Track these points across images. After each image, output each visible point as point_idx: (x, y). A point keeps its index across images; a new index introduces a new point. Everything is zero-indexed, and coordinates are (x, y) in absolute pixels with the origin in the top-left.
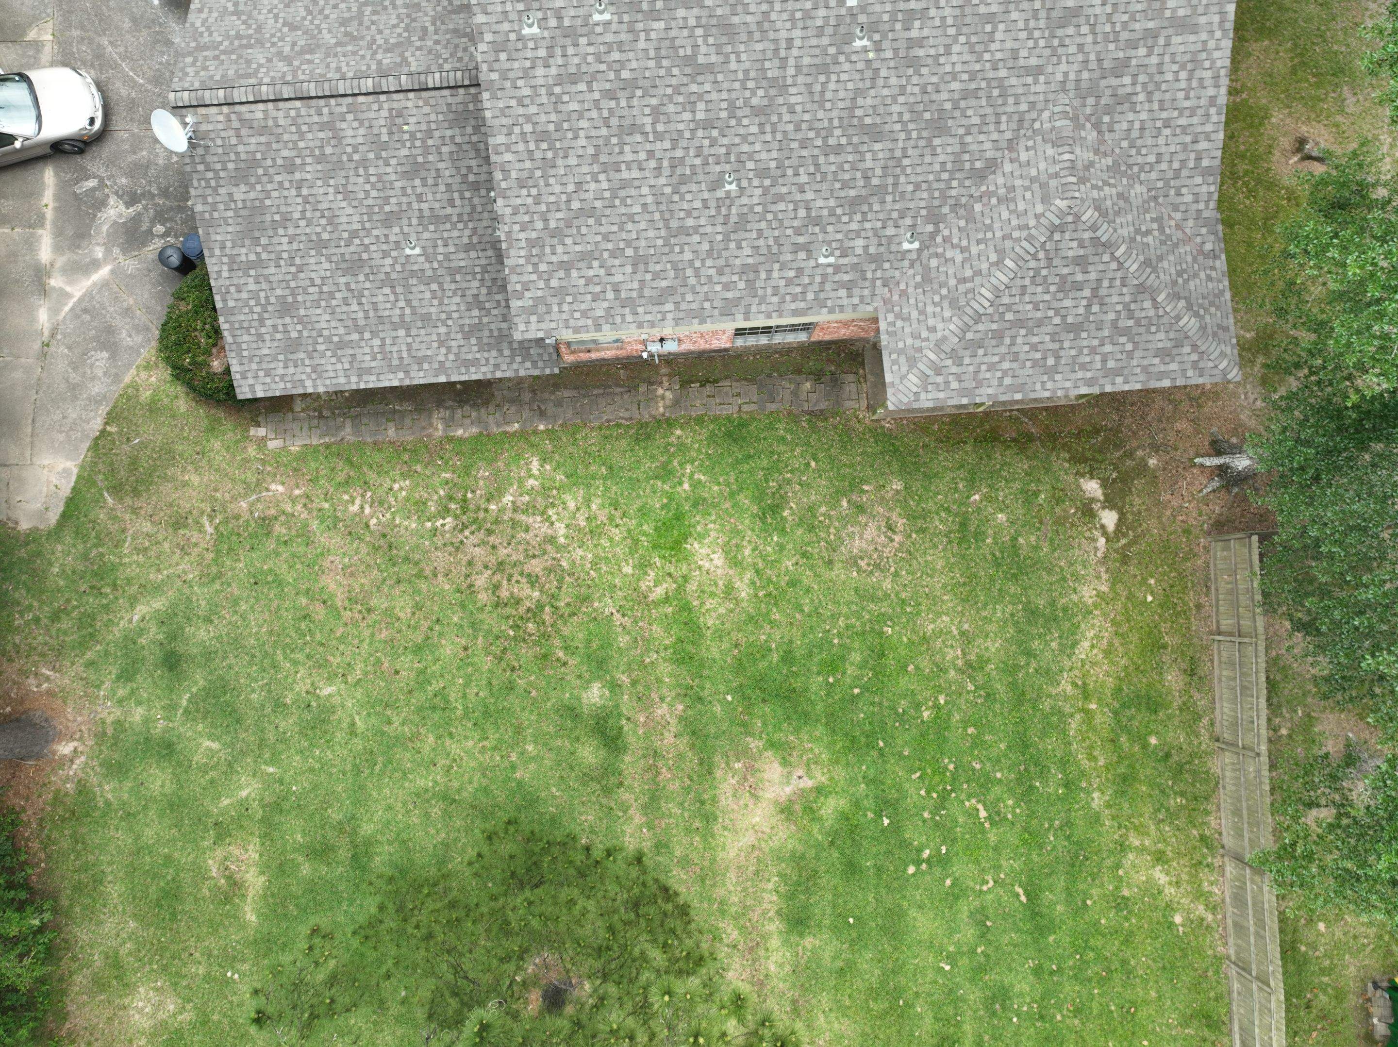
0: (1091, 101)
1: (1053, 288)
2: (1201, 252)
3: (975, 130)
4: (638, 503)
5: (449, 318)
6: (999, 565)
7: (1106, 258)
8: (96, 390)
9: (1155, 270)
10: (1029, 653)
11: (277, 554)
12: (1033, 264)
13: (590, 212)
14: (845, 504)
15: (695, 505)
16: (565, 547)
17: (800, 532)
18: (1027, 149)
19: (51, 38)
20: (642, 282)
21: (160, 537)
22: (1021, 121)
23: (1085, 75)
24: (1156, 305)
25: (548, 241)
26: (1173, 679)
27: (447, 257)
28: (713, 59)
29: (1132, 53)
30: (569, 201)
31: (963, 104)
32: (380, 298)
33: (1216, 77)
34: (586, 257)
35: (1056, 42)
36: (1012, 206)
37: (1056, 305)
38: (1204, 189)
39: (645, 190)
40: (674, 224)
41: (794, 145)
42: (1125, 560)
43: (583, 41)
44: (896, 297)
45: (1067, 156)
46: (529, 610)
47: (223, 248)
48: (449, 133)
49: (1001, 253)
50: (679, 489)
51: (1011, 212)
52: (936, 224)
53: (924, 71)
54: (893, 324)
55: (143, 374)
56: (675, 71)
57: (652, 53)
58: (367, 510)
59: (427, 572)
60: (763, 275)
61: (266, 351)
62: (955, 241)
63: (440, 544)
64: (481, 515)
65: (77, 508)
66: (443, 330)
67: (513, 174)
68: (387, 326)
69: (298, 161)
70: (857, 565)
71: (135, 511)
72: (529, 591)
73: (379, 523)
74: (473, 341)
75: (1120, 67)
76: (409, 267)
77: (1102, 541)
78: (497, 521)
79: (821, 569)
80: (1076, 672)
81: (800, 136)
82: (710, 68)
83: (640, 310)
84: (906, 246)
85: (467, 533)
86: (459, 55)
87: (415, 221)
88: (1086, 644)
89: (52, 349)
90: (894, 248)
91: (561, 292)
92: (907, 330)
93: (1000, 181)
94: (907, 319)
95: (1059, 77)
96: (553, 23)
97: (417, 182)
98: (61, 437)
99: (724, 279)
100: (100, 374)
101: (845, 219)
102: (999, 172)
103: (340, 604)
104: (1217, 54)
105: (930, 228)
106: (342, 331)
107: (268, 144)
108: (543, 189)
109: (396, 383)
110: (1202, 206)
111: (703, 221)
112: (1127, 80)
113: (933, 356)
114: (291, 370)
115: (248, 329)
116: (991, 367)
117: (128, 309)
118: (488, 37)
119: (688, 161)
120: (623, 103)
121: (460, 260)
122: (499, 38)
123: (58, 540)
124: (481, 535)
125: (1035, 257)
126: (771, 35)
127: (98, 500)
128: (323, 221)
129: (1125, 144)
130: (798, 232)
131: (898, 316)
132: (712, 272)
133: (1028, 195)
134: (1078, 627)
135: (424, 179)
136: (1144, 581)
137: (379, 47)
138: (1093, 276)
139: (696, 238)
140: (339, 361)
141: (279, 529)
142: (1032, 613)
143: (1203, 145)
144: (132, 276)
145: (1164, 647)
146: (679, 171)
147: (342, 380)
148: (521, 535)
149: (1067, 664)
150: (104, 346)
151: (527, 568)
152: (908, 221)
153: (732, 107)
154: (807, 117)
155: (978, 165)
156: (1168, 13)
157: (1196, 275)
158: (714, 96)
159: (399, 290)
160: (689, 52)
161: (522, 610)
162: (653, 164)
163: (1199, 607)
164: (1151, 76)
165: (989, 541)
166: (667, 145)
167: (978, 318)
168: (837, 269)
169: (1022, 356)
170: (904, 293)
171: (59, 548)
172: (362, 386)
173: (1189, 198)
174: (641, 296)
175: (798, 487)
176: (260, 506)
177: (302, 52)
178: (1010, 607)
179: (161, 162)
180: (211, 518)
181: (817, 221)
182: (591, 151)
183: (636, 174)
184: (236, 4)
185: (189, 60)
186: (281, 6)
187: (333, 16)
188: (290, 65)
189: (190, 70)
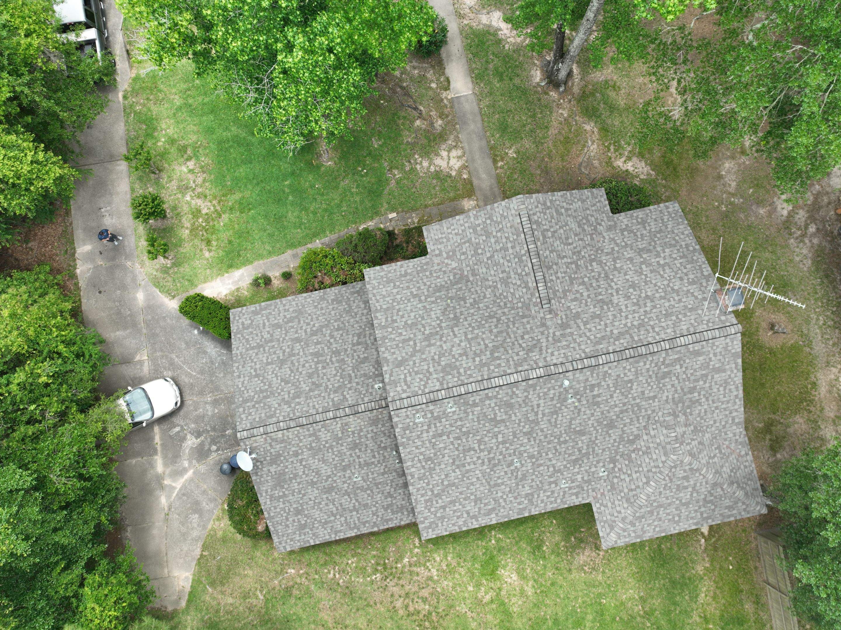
0: (680, 405)
1: (674, 490)
2: (740, 455)
3: (628, 425)
4: (471, 554)
5: (377, 503)
6: (653, 561)
7: (697, 475)
8: (195, 534)
9: (720, 474)
10: (675, 604)
11: (296, 605)
12: (663, 482)
13: (454, 484)
14: (573, 539)
15: (499, 551)
16: (438, 581)
17: (553, 557)
18: (653, 429)
19: (146, 358)
20: (480, 509)
21: (237, 605)
22: (649, 418)
23: (676, 396)
24: (723, 489)
25: (434, 499)
26: (748, 607)
27: (374, 479)
28: (504, 417)
29: (696, 384)
30: (442, 482)
31: (621, 416)
32: (343, 501)
33: (737, 388)
34: (453, 502)
35: (661, 385)
36: (650, 456)
37: (676, 496)
38: (738, 431)
39: (477, 472)
40: (492, 483)
41: (545, 444)
42: (716, 549)
43: (443, 420)
44: (599, 496)
45: (673, 435)
46: (424, 616)
47: (267, 492)
48: (370, 429)
49: (648, 478)
50: (490, 544)
51: (650, 459)
52: (614, 464)
53: (602, 406)
54: (600, 508)
55: (217, 523)
56: (487, 425)
57: (476, 420)
58: (337, 576)
59: (372, 603)
60: (536, 496)
61: (290, 531)
62: (625, 471)
63: (376, 587)
64: (394, 570)
65: (195, 596)
66: (374, 509)
67: (416, 476)
68: (348, 511)
69: (300, 451)
70: (583, 569)
71: (223, 593)
72: (423, 606)
73: (344, 582)
74: (389, 511)
75: (692, 390)
76: (356, 486)
77: (703, 540)
78: (402, 572)
79: (566, 574)
80: (700, 610)
81: (547, 440)
82: (503, 421)
83: (480, 519)
84: (601, 474)
85: (388, 580)
86: (370, 390)
87: (357, 467)
88: (703, 595)
89: (170, 516)
90: (596, 476)
91: (442, 518)
92: (607, 512)
93: (643, 444)
94: (606, 506)
95: (664, 398)
96: (429, 415)
97: (357, 451)
98: (181, 561)
99: (518, 501)
100: (196, 526)
101: (572, 468)
102: (641, 440)
103: (331, 625)
104: (735, 379)
105: (612, 465)
106: (326, 517)
107: (285, 447)
108: (430, 479)
109: (353, 534)
110: (737, 437)
111: (505, 480)
112: (696, 394)
113: (621, 525)
114: (303, 537)
115: (281, 524)
116: (649, 525)
117: (204, 491)
118: (400, 426)
119: (496, 458)
120: (464, 440)
121: (380, 479)
122: (405, 426)
123: (188, 614)
124: (396, 580)
125: (664, 479)
126: (530, 404)
127: (204, 590)
128: (314, 474)
129: (698, 419)
130: (550, 477)
131: (601, 504)
132: (512, 499)
133: (657, 451)
134: (697, 587)
135: (360, 450)
136: (727, 559)
137: (331, 390)
138: (692, 483)
139: (503, 487)
140: (325, 529)
141: (295, 592)
142: (673, 583)
143: (735, 414)
144: (204, 474)
145: (742, 591)
146: (492, 462)
147: (327, 537)
148: (415, 578)
149: (694, 606)
150: (195, 511)
151: (421, 594)
152: (601, 464)
153: (515, 435)
154: (549, 432)
155: (631, 438)
156: (711, 367)
157: (739, 468)
158: (506, 431)
159: (352, 496)
160: (493, 416)
161: (421, 616)
162: (480, 461)
163: (756, 568)
164: (707, 392)
165: (647, 548)
166: (486, 453)
167: (641, 507)
168: (570, 488)
169: (663, 519)
170: (603, 494)
171: (189, 618)
172: (337, 538)
173: (731, 435)
174: (480, 513)
175: (548, 534)
176: (284, 582)
177: (294, 398)
178: (662, 582)
179: (210, 413)
180: (261, 591)
181: (559, 471)
182: (451, 461)
183: (472, 466)
184: (255, 370)
185: (241, 410)
186: (277, 369)
187: (304, 372)
188: (290, 407)
189: (243, 416)
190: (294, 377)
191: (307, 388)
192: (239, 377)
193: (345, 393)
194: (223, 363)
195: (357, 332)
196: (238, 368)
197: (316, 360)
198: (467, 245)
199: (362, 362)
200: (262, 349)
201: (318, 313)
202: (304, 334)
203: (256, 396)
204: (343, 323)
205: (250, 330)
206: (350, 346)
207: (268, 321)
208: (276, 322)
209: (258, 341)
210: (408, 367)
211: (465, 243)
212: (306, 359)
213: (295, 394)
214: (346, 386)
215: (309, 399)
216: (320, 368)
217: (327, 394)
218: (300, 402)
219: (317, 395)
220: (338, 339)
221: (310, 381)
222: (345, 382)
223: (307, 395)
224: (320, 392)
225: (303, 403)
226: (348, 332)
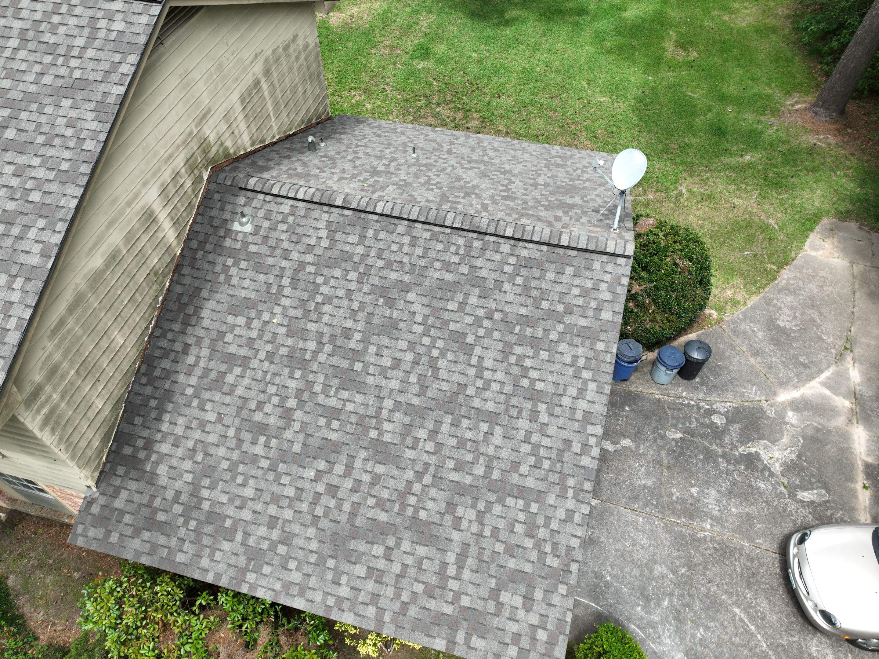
8: (789, 299)
21: (726, 194)
27: (386, 148)
46: (447, 104)
48: (323, 174)
65: (803, 224)
68: (468, 146)
69: (498, 198)
71: (749, 213)
86: (266, 224)
87: (401, 161)
89: (840, 344)
100: (785, 309)
107: (525, 209)
117: (756, 354)
121: (375, 145)
123: (818, 209)
127: (783, 225)
135: (373, 168)
137: (356, 267)
144: (752, 383)
161: (452, 105)
171: (817, 204)
177: (455, 286)
179: (713, 493)
180: (681, 194)
184: (534, 415)
185: (606, 315)
186: (471, 391)
187: (403, 345)
188: (473, 268)
189: (607, 296)
190: (433, 346)
191: (411, 296)
192: (588, 418)
193: (325, 243)
194: (647, 599)
195: (217, 396)
196: (585, 446)
197: (358, 366)
199: (249, 304)
200: (496, 475)
201: (288, 514)
202: (358, 464)
203: (553, 336)
204: (240, 442)
205: (511, 564)
206: (254, 363)
207: (444, 565)
208: (422, 551)
209: (497, 509)
210: (62, 71)
212: (383, 383)
213: (448, 294)
214: (316, 262)
215: (418, 268)
216: (358, 336)
217: (370, 261)
218: (442, 268)
219: (394, 268)
220: (276, 400)
221: (396, 314)
222: (313, 271)
223: (420, 280)
224: (384, 273)
225: (438, 265)
226: (240, 409)
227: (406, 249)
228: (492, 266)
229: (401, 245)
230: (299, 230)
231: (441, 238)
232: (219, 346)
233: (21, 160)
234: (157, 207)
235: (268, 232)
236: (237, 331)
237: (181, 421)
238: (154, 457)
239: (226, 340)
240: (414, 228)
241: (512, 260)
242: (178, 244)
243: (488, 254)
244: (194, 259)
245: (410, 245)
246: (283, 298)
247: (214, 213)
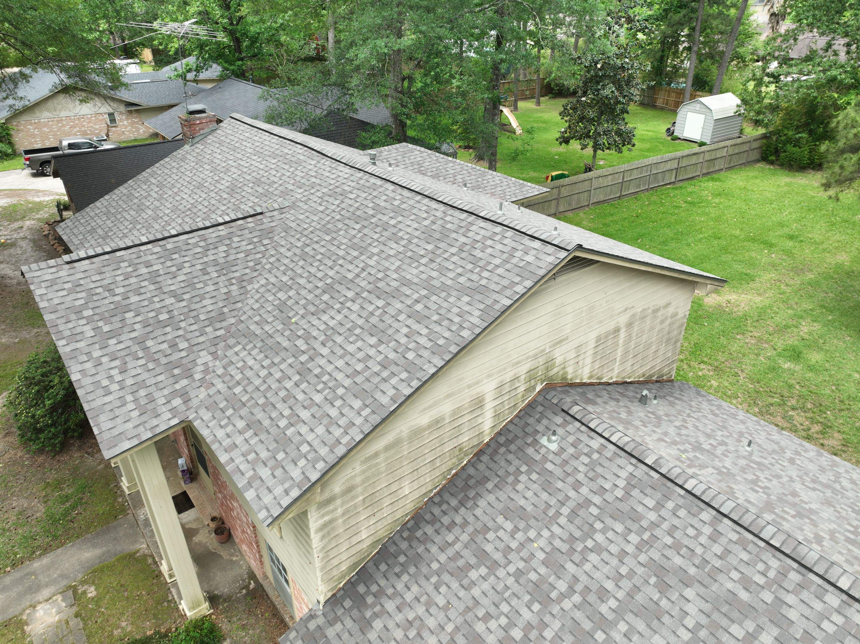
48: (644, 428)
54: (510, 195)
92: (508, 190)
94: (503, 191)
131: (505, 194)
137: (641, 532)
188: (779, 600)
191: (689, 593)
193: (619, 493)
195: (455, 585)
197: (600, 636)
198: (149, 343)
199: (523, 515)
206: (501, 573)
211: (146, 349)
213: (735, 615)
214: (602, 506)
215: (709, 566)
216: (613, 603)
217: (657, 532)
218: (739, 581)
219: (682, 552)
220: (503, 621)
221: (664, 603)
222: (595, 514)
223: (707, 580)
224: (669, 553)
225: (735, 575)
226: (468, 609)
227: (703, 539)
228: (807, 612)
229: (699, 533)
230: (599, 469)
231: (750, 547)
232: (479, 539)
233: (416, 327)
234: (488, 398)
235: (570, 458)
236: (501, 533)
237: (415, 589)
238: (378, 608)
239: (487, 536)
240: (721, 522)
241: (838, 619)
242: (490, 433)
243: (805, 595)
244: (496, 452)
245: (710, 538)
246: (556, 525)
247: (531, 421)
